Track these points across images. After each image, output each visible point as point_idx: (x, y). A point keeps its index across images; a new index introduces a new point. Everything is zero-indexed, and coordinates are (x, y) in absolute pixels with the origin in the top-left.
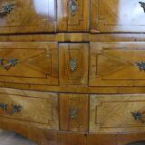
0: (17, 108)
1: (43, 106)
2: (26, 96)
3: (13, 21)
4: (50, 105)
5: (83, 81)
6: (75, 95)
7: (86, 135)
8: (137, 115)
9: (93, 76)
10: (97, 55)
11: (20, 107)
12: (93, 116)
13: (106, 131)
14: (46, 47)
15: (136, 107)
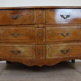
1: (30, 50)
6: (41, 45)
7: (45, 60)
9: (47, 38)
11: (20, 51)
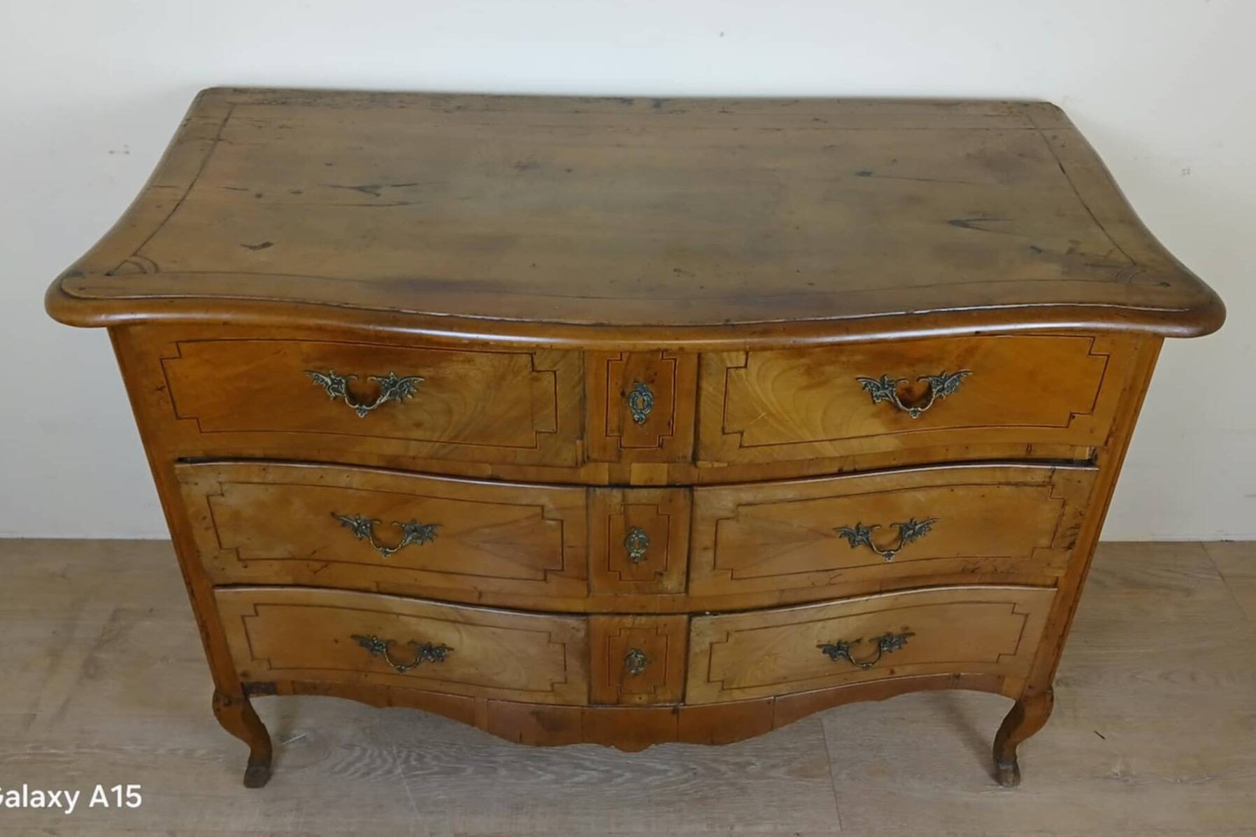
0: (437, 652)
1: (532, 650)
2: (468, 622)
3: (418, 425)
4: (558, 647)
5: (672, 583)
6: (643, 619)
7: (675, 711)
8: (835, 650)
9: (704, 572)
10: (717, 522)
11: (443, 647)
12: (698, 667)
13: (738, 695)
14: (544, 500)
15: (833, 632)
